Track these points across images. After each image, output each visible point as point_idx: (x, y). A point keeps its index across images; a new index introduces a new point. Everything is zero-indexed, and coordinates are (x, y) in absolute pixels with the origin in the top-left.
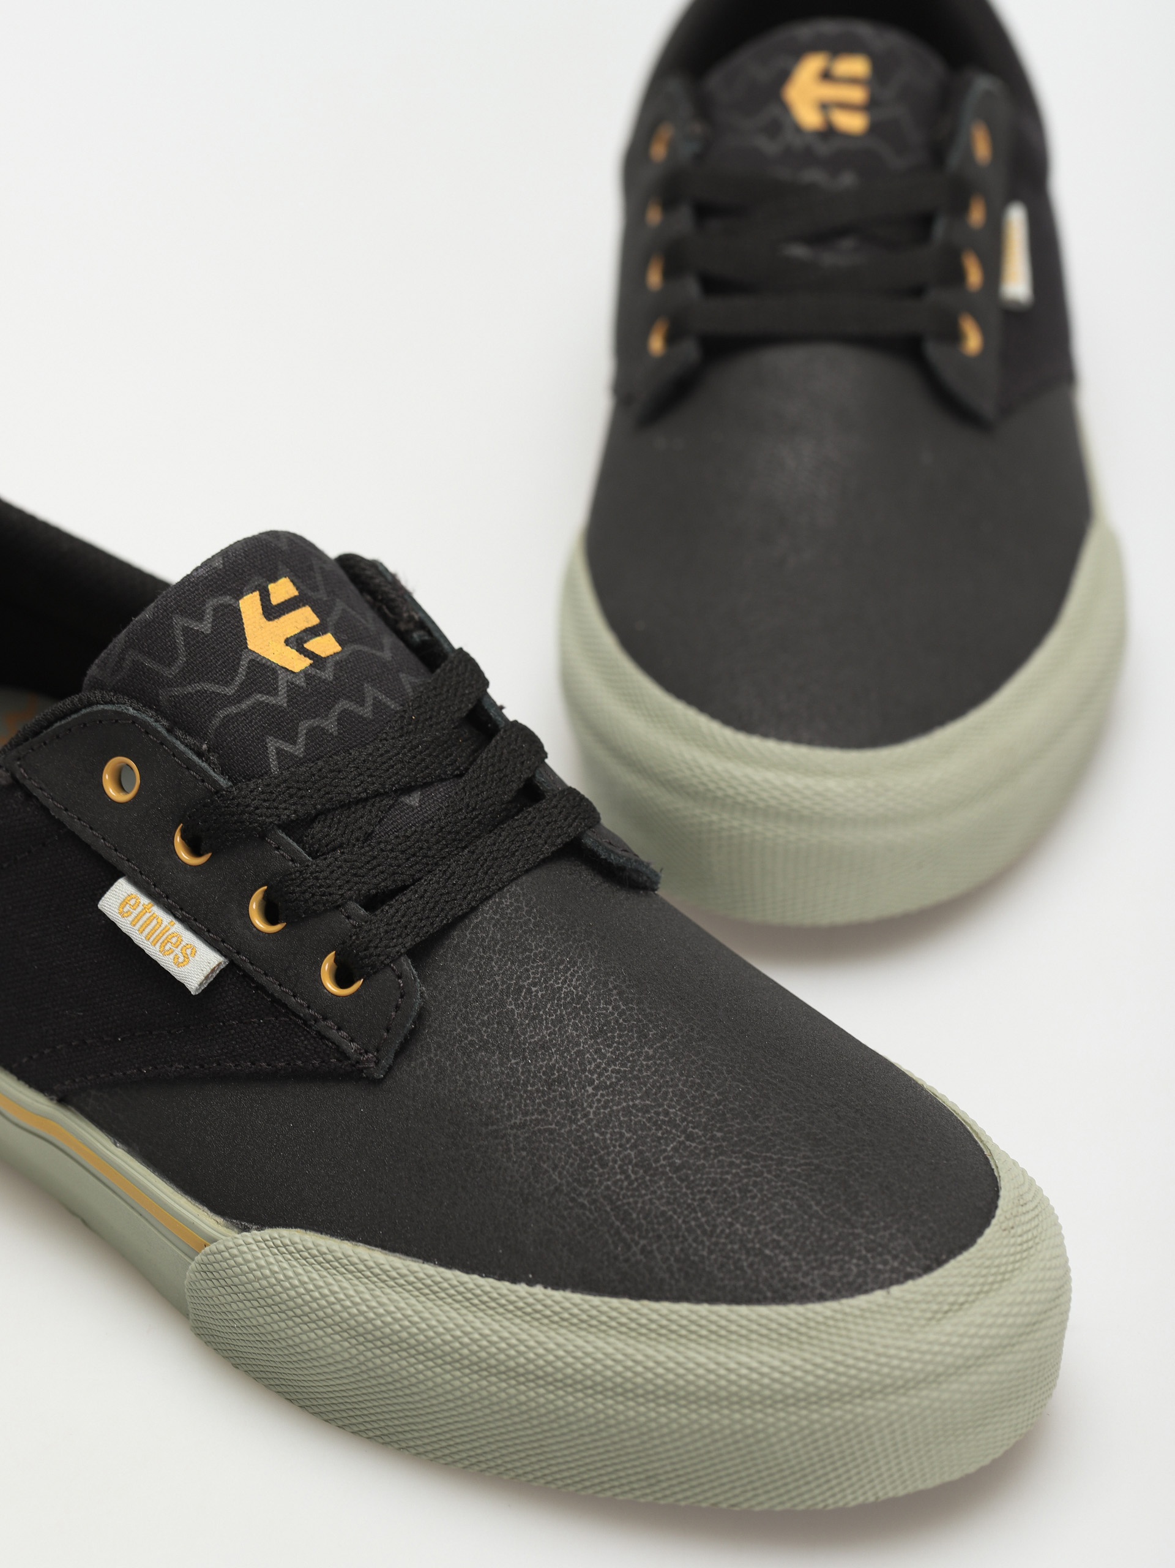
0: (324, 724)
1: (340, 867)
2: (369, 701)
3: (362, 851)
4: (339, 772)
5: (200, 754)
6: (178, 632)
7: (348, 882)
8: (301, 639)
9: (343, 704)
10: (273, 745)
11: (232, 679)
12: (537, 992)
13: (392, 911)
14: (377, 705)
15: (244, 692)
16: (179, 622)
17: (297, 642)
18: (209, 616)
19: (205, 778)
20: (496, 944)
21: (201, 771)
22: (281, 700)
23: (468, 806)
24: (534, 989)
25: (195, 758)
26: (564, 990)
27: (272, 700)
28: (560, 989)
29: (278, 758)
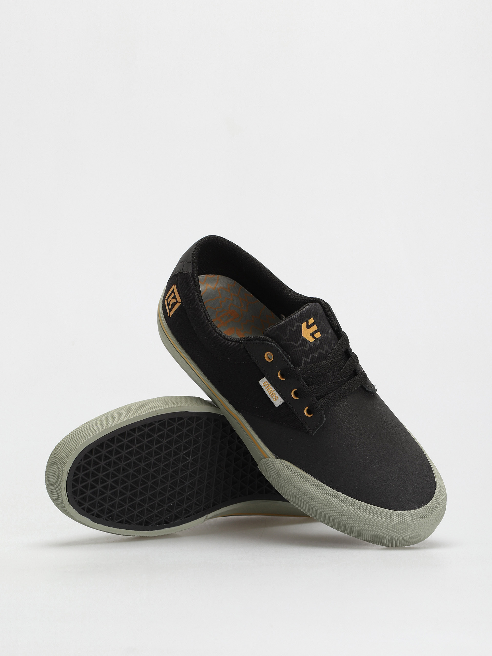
0: (315, 355)
1: (313, 390)
2: (325, 350)
3: (318, 386)
4: (317, 367)
5: (288, 358)
6: (288, 330)
7: (314, 393)
8: (313, 334)
9: (320, 350)
10: (304, 359)
11: (298, 343)
12: (348, 423)
13: (322, 401)
14: (327, 350)
15: (300, 345)
16: (289, 327)
17: (312, 335)
18: (295, 327)
19: (288, 364)
20: (342, 410)
21: (287, 362)
22: (307, 349)
23: (341, 377)
24: (348, 422)
25: (287, 359)
26: (354, 423)
27: (305, 349)
28: (353, 423)
29: (304, 362)
